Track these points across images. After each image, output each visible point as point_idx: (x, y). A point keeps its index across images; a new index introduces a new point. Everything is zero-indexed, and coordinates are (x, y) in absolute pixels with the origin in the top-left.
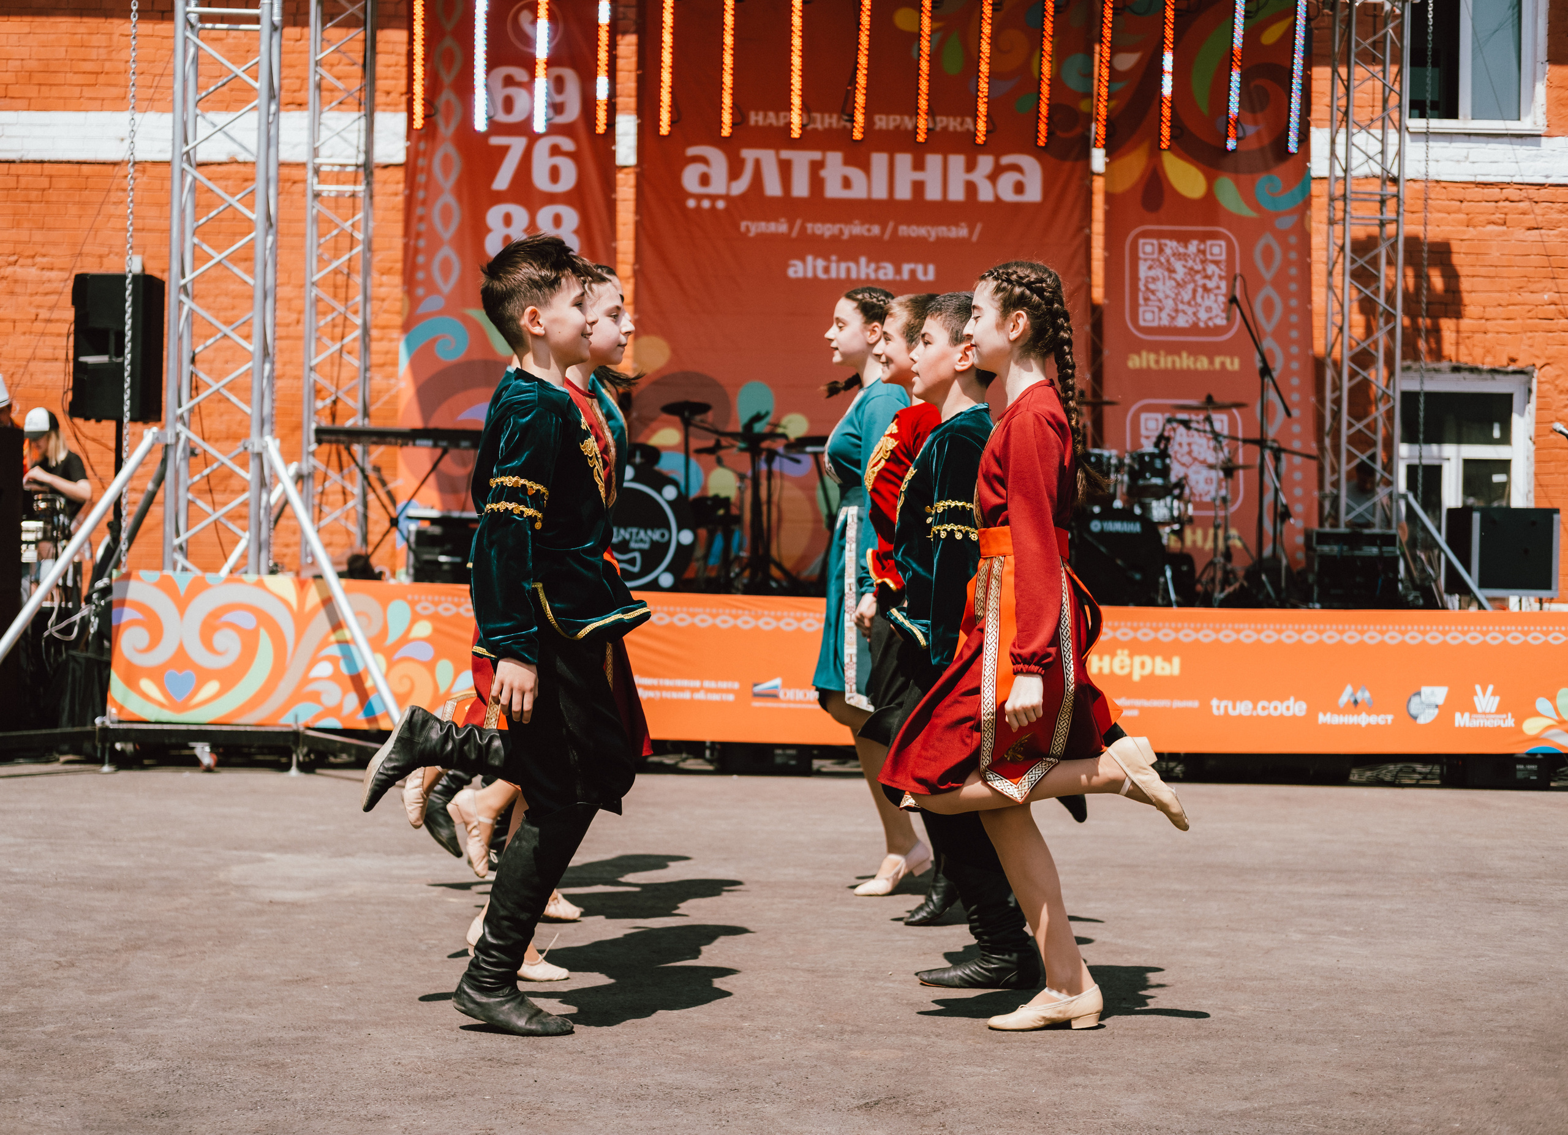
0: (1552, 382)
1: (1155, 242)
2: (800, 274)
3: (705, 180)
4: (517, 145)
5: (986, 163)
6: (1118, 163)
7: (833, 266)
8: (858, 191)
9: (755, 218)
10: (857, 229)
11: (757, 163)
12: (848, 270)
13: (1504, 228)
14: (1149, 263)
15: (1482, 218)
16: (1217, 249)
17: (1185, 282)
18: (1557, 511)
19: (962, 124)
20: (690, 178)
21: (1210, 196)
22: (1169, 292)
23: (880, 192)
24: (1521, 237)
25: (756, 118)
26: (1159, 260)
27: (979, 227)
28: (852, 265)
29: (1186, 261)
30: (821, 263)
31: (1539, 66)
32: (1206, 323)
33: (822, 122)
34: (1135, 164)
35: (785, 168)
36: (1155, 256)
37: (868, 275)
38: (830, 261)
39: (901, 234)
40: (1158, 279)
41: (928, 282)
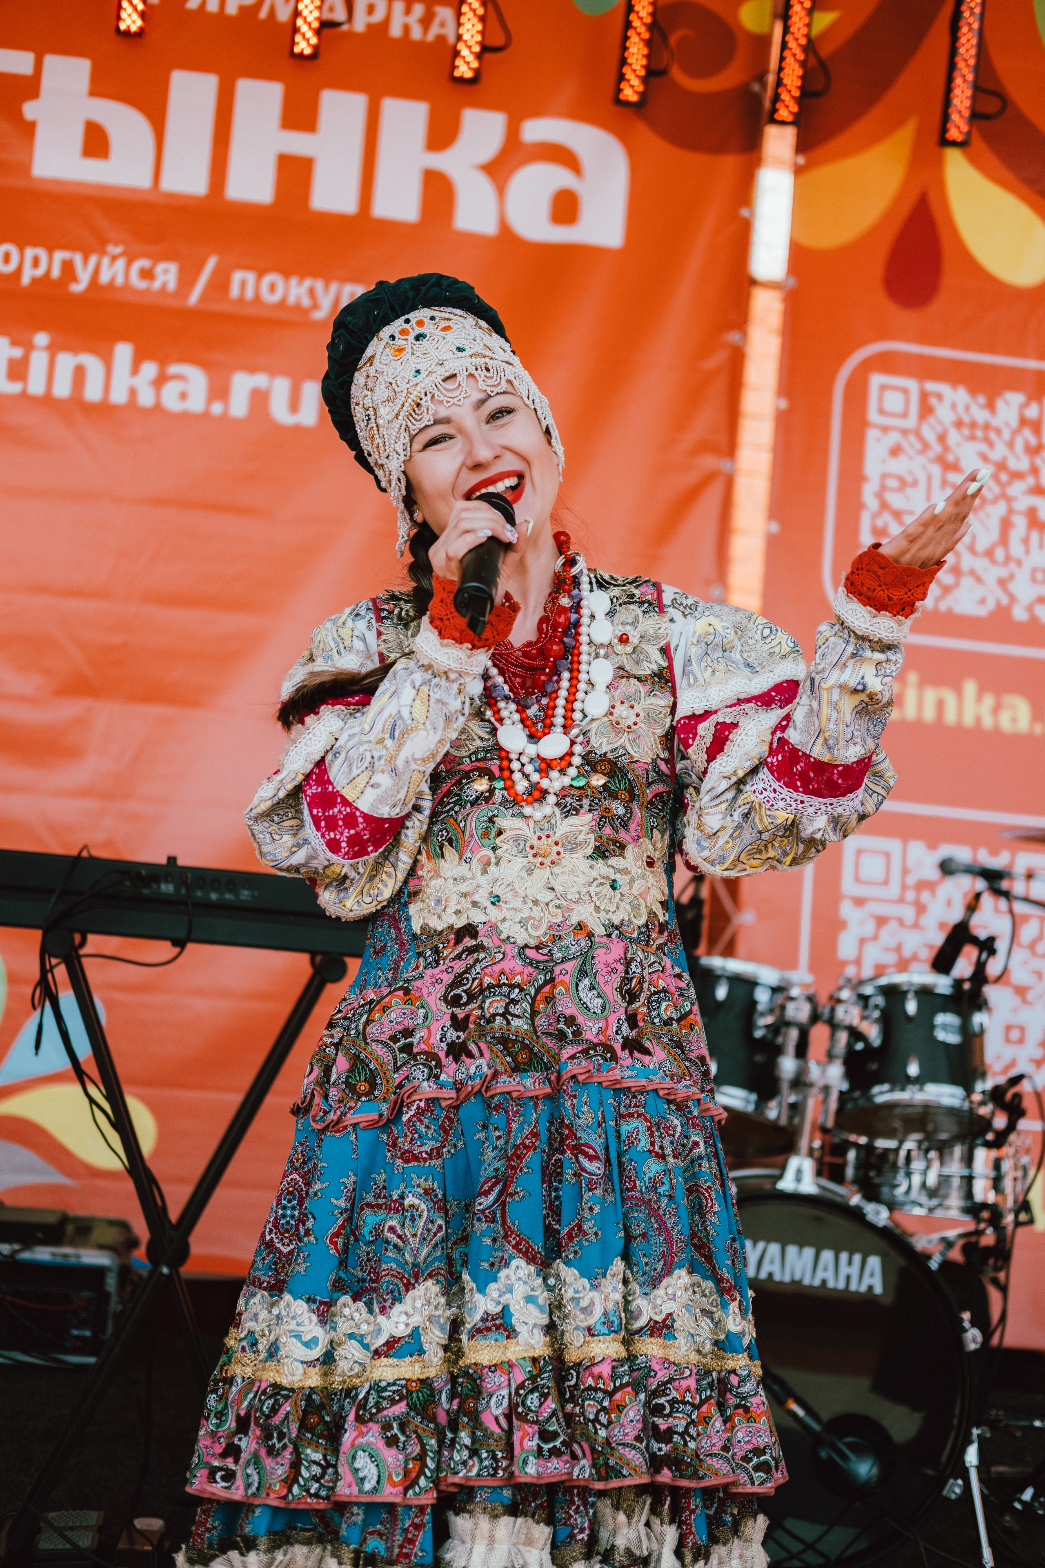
1: (912, 385)
5: (482, 131)
7: (39, 361)
8: (127, 169)
10: (115, 269)
12: (79, 373)
14: (895, 437)
19: (426, 22)
23: (187, 178)
26: (918, 431)
28: (92, 364)
29: (990, 444)
30: (4, 351)
32: (1030, 609)
34: (871, 178)
36: (910, 423)
37: (133, 394)
38: (29, 347)
39: (235, 291)
40: (915, 484)
41: (298, 429)
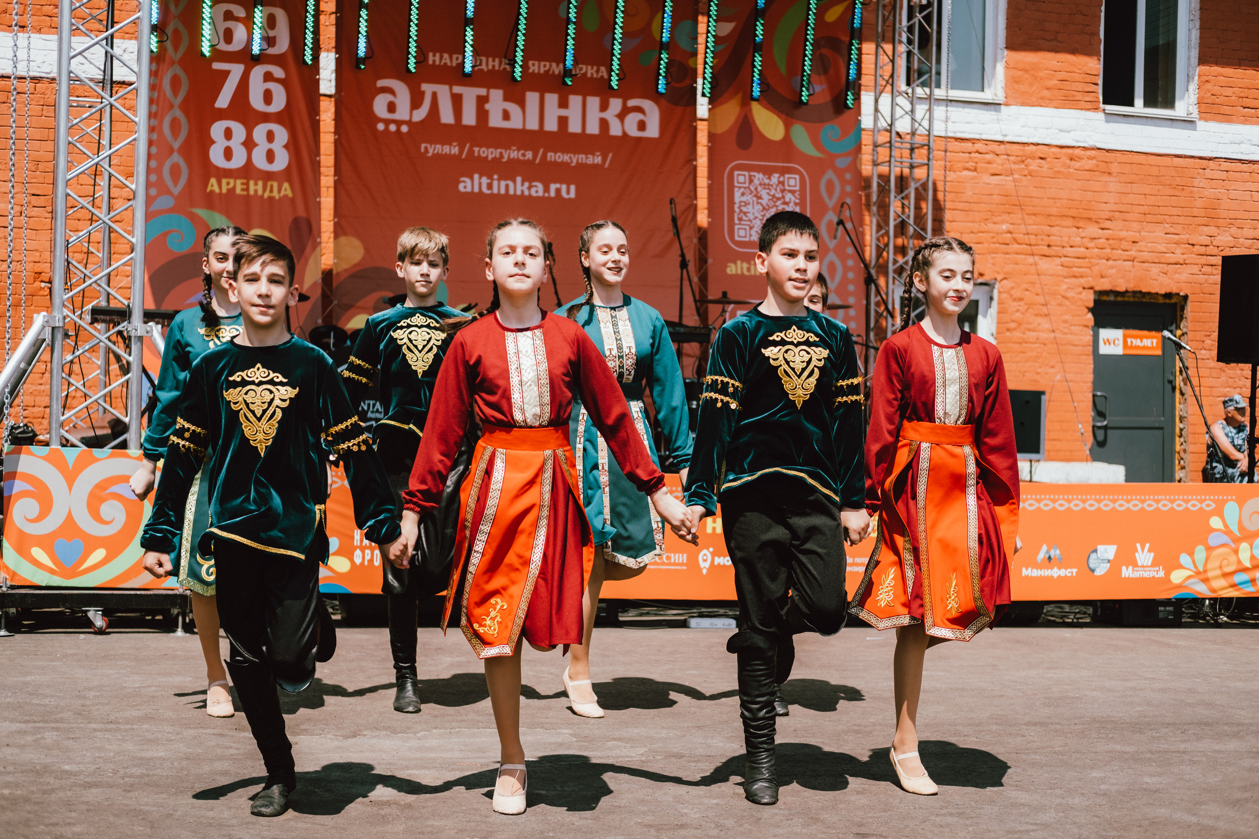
0: (1008, 292)
1: (746, 173)
2: (469, 189)
3: (392, 108)
4: (236, 70)
5: (616, 105)
6: (718, 110)
7: (495, 183)
8: (515, 123)
9: (432, 142)
10: (514, 154)
11: (434, 95)
12: (507, 186)
13: (975, 174)
14: (742, 190)
15: (960, 165)
16: (793, 181)
17: (770, 208)
18: (1043, 393)
19: (598, 71)
20: (380, 105)
21: (787, 138)
22: (757, 214)
23: (533, 124)
24: (987, 181)
25: (433, 58)
26: (749, 188)
27: (610, 155)
28: (511, 184)
29: (770, 189)
30: (485, 180)
31: (999, 51)
33: (487, 65)
34: (731, 111)
35: (457, 101)
36: (747, 185)
37: (523, 191)
38: (492, 179)
39: (549, 159)
40: (749, 204)
41: (570, 199)
